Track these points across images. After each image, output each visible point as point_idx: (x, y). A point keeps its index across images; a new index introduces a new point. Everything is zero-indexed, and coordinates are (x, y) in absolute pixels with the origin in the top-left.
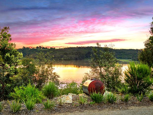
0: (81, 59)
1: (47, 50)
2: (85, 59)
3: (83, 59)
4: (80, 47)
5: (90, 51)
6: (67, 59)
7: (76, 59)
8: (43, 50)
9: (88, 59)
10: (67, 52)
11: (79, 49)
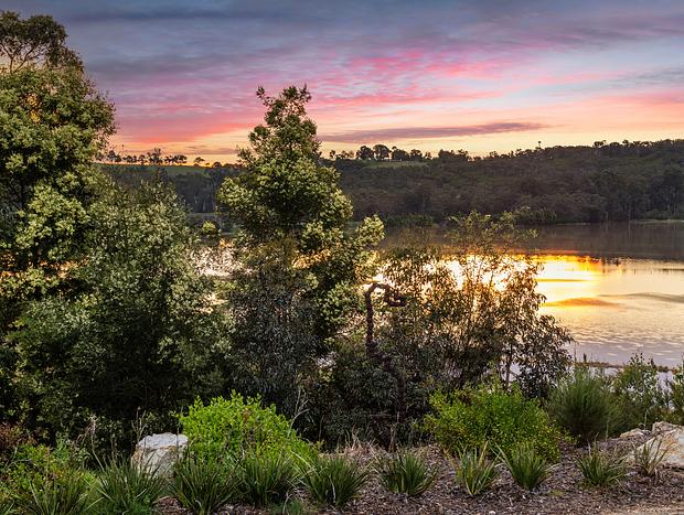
0: (620, 219)
1: (421, 165)
2: (649, 213)
3: (634, 217)
4: (615, 146)
5: (677, 166)
6: (537, 216)
7: (593, 218)
8: (397, 165)
9: (665, 214)
10: (538, 179)
11: (611, 155)
